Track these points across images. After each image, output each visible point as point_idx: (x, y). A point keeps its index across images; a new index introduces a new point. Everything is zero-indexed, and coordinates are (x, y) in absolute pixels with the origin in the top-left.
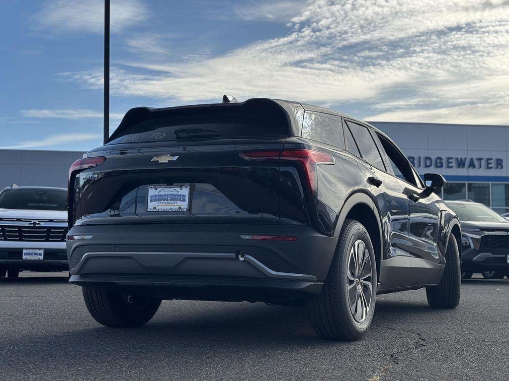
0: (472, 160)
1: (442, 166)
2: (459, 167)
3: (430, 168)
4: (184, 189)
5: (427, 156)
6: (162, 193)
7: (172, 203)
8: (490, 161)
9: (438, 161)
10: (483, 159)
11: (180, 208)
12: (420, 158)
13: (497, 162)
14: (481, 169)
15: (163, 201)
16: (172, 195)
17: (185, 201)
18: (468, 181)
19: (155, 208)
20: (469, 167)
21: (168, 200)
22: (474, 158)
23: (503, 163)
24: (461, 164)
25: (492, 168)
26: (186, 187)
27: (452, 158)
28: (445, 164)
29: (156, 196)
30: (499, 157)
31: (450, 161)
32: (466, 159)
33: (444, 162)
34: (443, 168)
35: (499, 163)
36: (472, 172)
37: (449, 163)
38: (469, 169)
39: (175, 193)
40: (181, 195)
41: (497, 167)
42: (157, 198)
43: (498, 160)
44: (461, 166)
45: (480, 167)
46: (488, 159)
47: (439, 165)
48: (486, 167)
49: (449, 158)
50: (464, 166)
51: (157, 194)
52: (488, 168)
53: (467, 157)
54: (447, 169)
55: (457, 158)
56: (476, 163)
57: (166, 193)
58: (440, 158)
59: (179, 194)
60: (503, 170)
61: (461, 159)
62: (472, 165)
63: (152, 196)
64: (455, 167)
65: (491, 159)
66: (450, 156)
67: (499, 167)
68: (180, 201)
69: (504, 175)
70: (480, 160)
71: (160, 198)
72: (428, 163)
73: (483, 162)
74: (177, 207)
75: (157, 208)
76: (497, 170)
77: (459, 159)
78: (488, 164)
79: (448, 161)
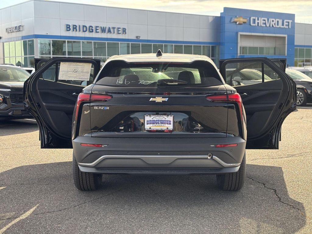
0: (109, 28)
1: (92, 31)
2: (102, 32)
3: (85, 32)
4: (169, 117)
5: (84, 25)
6: (155, 119)
7: (162, 125)
8: (119, 30)
9: (91, 28)
10: (115, 28)
11: (167, 128)
12: (80, 26)
13: (123, 30)
14: (114, 34)
15: (155, 124)
16: (162, 120)
17: (171, 124)
18: (107, 41)
19: (150, 128)
20: (108, 33)
21: (159, 123)
22: (111, 27)
23: (126, 31)
24: (103, 30)
25: (120, 33)
26: (171, 116)
27: (98, 27)
28: (94, 30)
29: (150, 121)
30: (124, 27)
31: (97, 28)
32: (106, 27)
33: (94, 29)
34: (93, 33)
35: (124, 31)
36: (109, 36)
37: (96, 29)
38: (108, 34)
39: (164, 119)
40: (168, 121)
41: (123, 33)
42: (152, 122)
43: (123, 29)
44: (103, 32)
45: (114, 33)
46: (118, 28)
47: (91, 31)
48: (117, 33)
49: (96, 27)
50: (105, 32)
51: (151, 119)
52: (118, 33)
53: (106, 26)
54: (96, 33)
55: (101, 27)
56: (112, 30)
57: (157, 119)
58: (92, 27)
59: (166, 120)
60: (126, 35)
61: (104, 27)
62: (109, 31)
63: (147, 121)
64: (100, 32)
65: (120, 28)
66: (97, 26)
67: (124, 33)
68: (167, 124)
69: (127, 38)
70: (114, 28)
71: (153, 122)
72: (85, 30)
73: (115, 30)
74: (166, 128)
75: (152, 128)
76: (123, 35)
77: (102, 28)
78: (118, 31)
79: (96, 28)
